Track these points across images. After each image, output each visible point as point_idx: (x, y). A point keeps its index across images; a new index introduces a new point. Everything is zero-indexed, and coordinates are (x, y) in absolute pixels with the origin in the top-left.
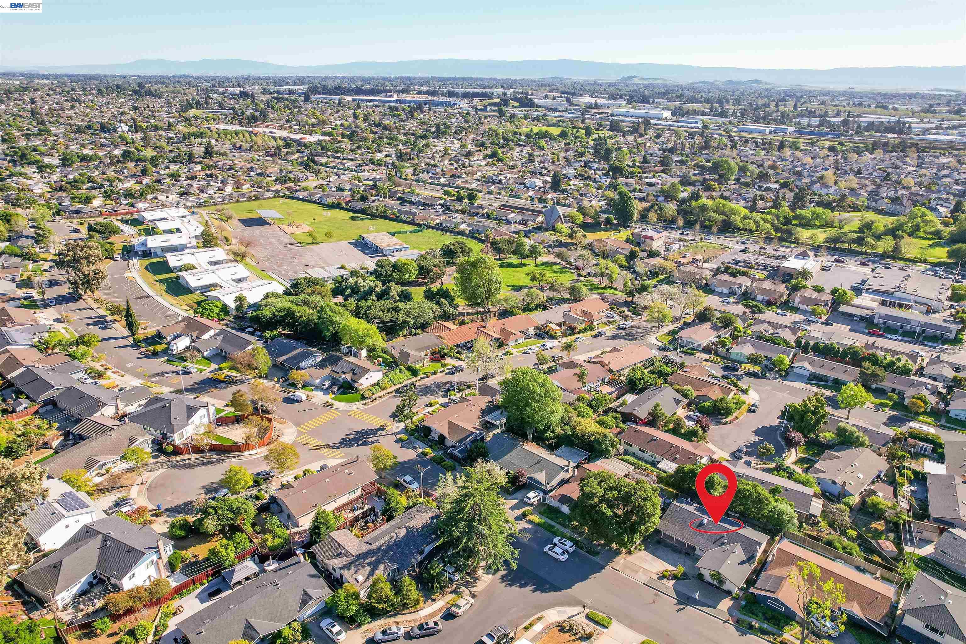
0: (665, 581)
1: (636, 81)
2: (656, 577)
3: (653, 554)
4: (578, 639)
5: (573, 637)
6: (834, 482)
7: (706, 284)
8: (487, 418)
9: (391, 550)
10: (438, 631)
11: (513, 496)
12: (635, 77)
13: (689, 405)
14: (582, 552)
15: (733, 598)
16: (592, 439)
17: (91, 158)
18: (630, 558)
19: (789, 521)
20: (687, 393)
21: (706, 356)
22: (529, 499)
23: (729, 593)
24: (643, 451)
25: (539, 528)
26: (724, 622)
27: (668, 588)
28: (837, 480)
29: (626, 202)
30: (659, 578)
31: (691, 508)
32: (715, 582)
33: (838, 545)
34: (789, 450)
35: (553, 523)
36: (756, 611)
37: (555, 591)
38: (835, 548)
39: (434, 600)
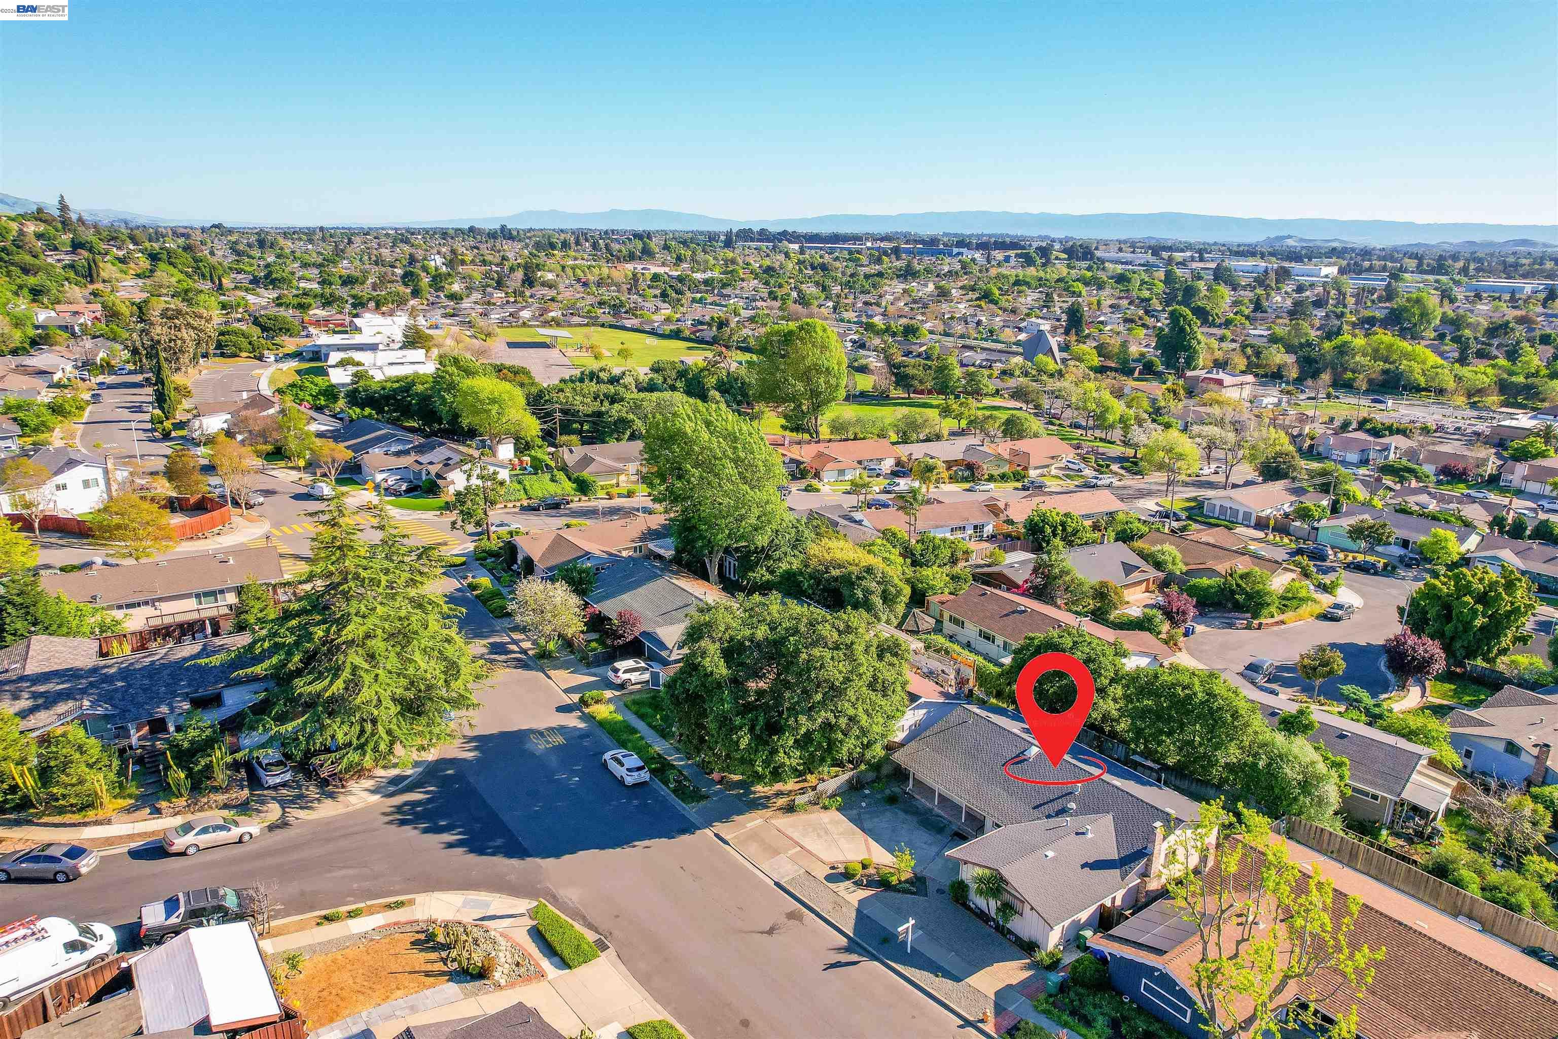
0: (842, 887)
1: (1291, 242)
2: (822, 872)
3: (857, 821)
4: (442, 974)
5: (440, 966)
6: (1512, 748)
7: (1311, 447)
8: (651, 546)
9: (123, 679)
10: (72, 876)
11: (593, 670)
12: (1289, 237)
13: (1164, 585)
14: (665, 791)
15: (1036, 965)
16: (835, 573)
17: (357, 280)
18: (783, 822)
19: (1305, 786)
20: (1161, 558)
21: (1260, 534)
22: (616, 671)
23: (1029, 947)
24: (987, 638)
25: (599, 732)
26: (967, 1023)
27: (839, 904)
28: (1520, 741)
29: (1182, 330)
30: (830, 878)
31: (1015, 727)
32: (991, 906)
33: (1466, 874)
34: (1403, 687)
35: (640, 725)
36: (1089, 1010)
37: (509, 854)
38: (1457, 883)
39: (157, 811)
